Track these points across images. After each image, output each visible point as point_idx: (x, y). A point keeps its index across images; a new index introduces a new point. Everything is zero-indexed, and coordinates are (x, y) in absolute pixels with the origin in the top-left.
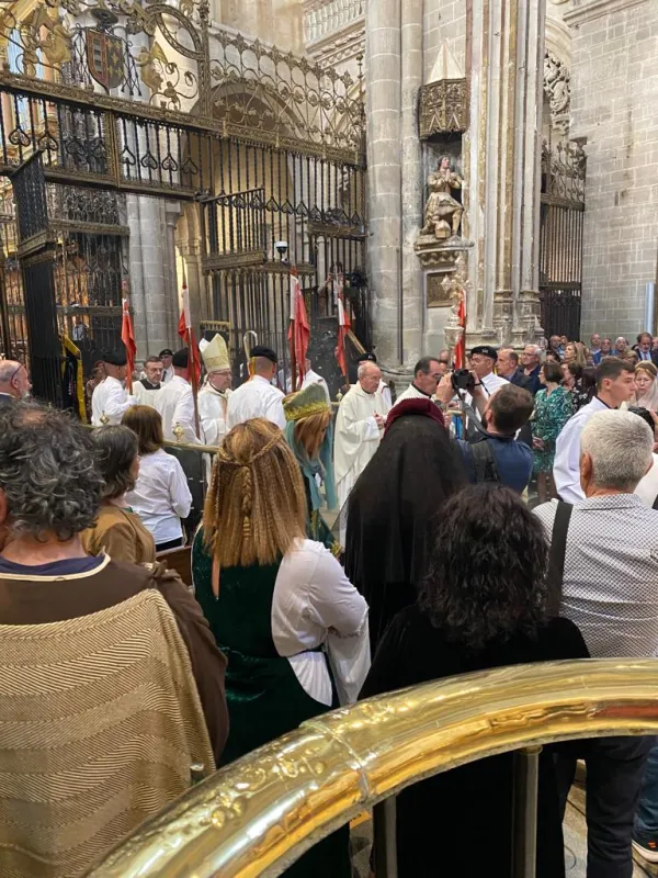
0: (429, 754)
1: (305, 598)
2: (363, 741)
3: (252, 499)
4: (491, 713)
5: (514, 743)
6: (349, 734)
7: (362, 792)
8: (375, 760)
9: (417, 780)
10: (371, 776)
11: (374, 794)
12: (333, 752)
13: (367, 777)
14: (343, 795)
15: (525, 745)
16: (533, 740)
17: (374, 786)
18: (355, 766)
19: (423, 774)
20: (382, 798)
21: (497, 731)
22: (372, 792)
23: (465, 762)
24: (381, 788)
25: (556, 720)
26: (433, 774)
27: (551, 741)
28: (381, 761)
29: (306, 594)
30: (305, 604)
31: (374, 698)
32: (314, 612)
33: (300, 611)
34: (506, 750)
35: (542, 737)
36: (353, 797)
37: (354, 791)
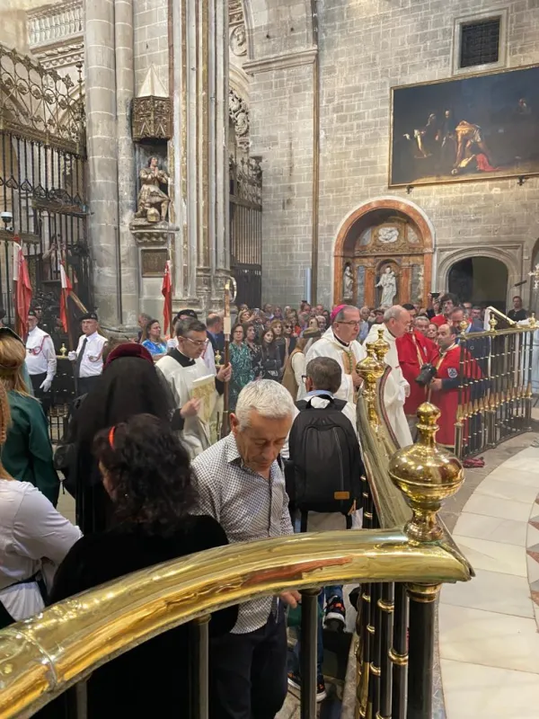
0: (115, 639)
2: (50, 638)
5: (187, 616)
6: (38, 634)
7: (50, 683)
8: (63, 653)
9: (103, 663)
10: (59, 666)
11: (62, 681)
12: (25, 652)
13: (55, 669)
14: (32, 688)
15: (197, 616)
16: (202, 611)
17: (62, 675)
18: (45, 661)
19: (109, 655)
20: (71, 684)
21: (174, 606)
22: (59, 681)
23: (147, 639)
24: (67, 676)
26: (118, 654)
27: (216, 609)
28: (66, 656)
29: (9, 531)
30: (8, 542)
32: (19, 546)
33: (4, 548)
34: (181, 623)
35: (209, 607)
36: (41, 689)
37: (43, 684)
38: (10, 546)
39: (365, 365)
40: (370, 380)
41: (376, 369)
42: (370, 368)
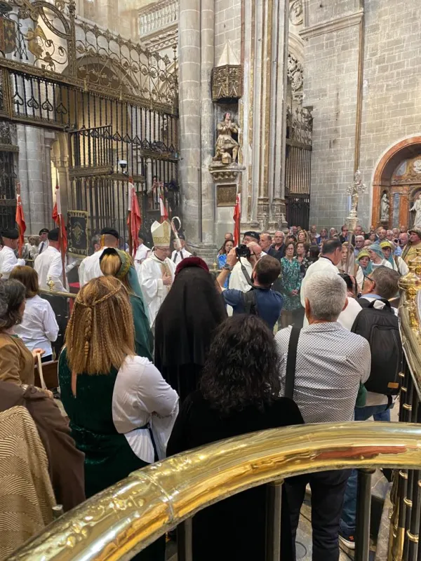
0: (213, 490)
1: (135, 395)
2: (170, 483)
3: (92, 330)
4: (253, 460)
5: (267, 479)
6: (161, 478)
7: (169, 517)
8: (178, 495)
9: (205, 506)
10: (175, 505)
11: (178, 517)
12: (151, 491)
13: (173, 507)
14: (157, 519)
15: (274, 479)
16: (278, 476)
17: (177, 512)
18: (165, 500)
19: (209, 502)
20: (182, 520)
21: (256, 471)
22: (176, 516)
23: (237, 492)
24: (181, 513)
25: (292, 463)
26: (216, 501)
27: (289, 476)
28: (181, 496)
29: (135, 392)
30: (134, 399)
31: (178, 455)
32: (141, 403)
33: (131, 404)
34: (262, 483)
35: (284, 474)
36: (163, 520)
37: (164, 516)
38: (136, 402)
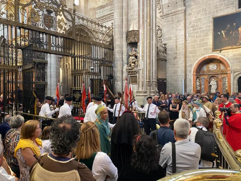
39: (216, 121)
40: (218, 126)
41: (220, 123)
42: (218, 122)
